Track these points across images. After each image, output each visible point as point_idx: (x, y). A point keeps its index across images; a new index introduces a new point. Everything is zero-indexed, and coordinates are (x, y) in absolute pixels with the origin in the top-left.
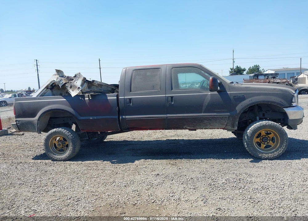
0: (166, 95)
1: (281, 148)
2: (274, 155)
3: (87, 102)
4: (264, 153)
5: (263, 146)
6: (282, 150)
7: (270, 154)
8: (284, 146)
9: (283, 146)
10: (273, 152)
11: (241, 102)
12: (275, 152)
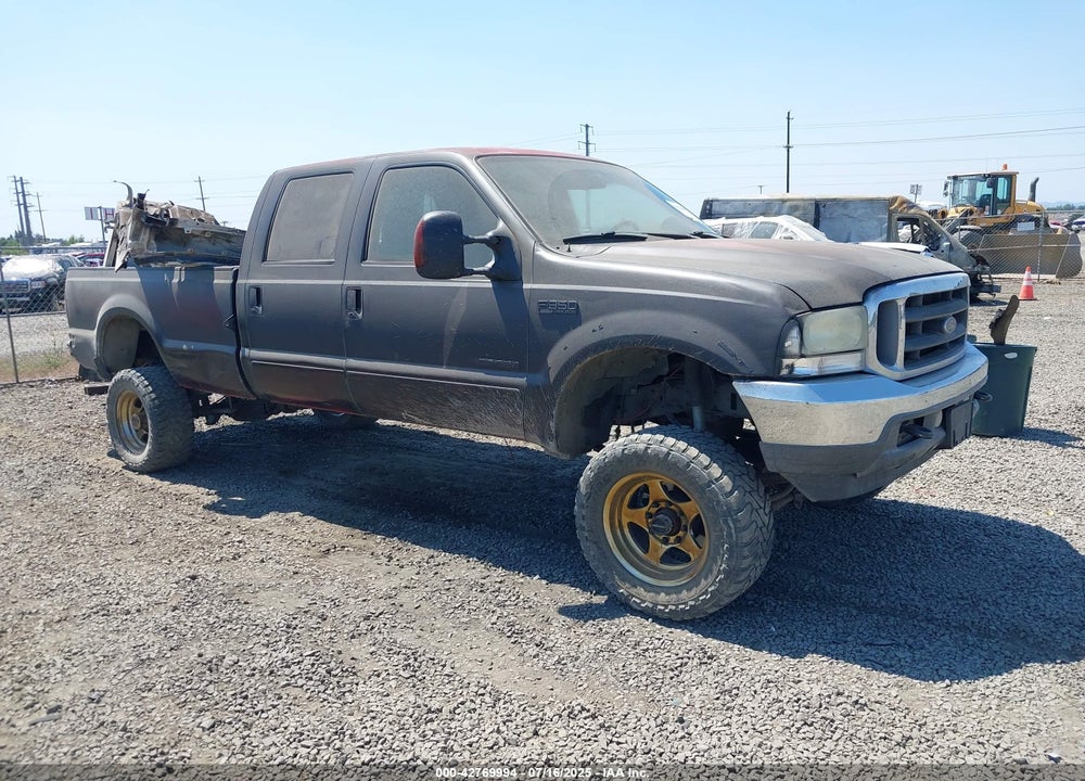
0: (346, 282)
1: (710, 580)
2: (677, 606)
3: (175, 289)
4: (643, 584)
5: (656, 551)
6: (713, 588)
7: (662, 597)
8: (719, 572)
9: (715, 573)
10: (677, 590)
11: (563, 332)
12: (685, 592)
